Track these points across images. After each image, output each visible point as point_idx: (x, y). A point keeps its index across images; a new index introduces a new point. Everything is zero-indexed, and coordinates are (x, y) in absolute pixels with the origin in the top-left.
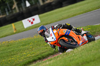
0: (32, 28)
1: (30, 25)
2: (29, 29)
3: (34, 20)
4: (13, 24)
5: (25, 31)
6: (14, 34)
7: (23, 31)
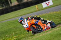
0: (48, 8)
1: (46, 6)
2: (46, 8)
3: (49, 3)
4: (36, 6)
5: (43, 9)
6: (37, 11)
7: (42, 10)
